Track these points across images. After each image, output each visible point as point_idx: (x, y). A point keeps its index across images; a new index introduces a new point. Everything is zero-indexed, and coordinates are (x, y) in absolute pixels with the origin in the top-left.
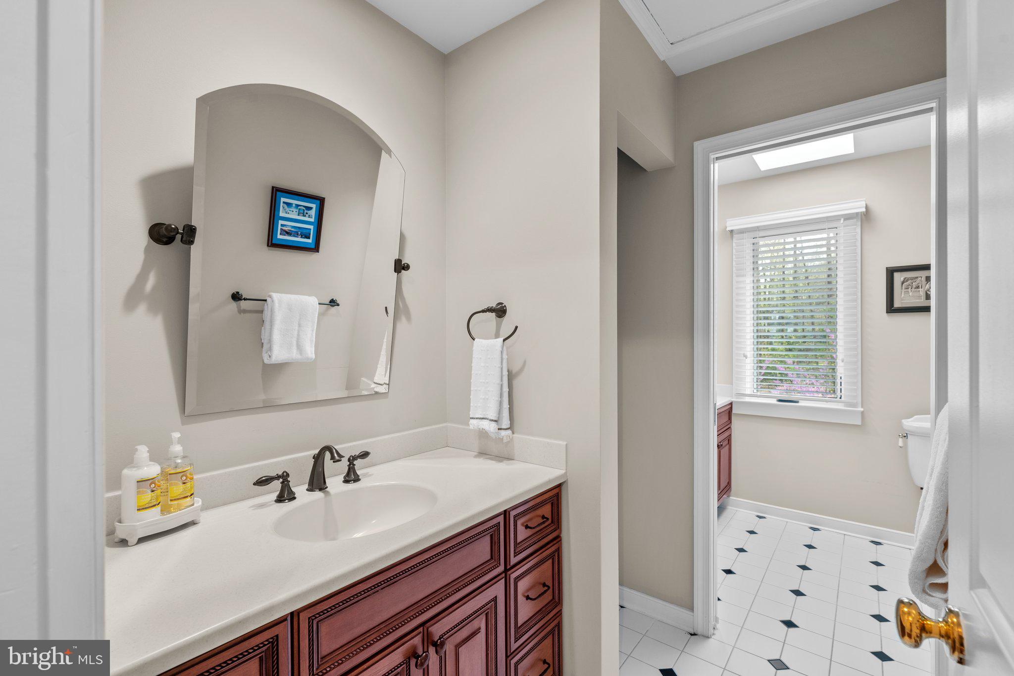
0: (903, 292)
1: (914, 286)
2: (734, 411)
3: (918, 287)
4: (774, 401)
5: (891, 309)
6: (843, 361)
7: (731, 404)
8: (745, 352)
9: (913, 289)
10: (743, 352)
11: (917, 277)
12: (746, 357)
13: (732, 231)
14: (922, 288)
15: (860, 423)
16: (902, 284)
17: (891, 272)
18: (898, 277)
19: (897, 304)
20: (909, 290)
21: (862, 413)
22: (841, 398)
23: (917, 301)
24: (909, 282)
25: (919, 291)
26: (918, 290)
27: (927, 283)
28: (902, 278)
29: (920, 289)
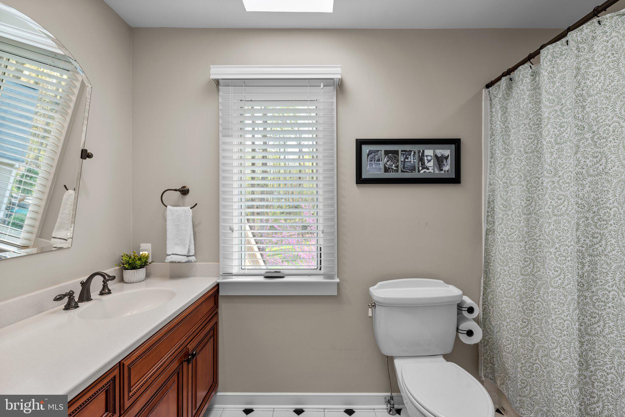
0: (368, 164)
1: (376, 159)
2: (221, 294)
3: (379, 160)
4: (261, 279)
5: (360, 180)
6: (323, 233)
7: (218, 285)
8: (231, 225)
9: (376, 162)
10: (229, 225)
11: (378, 151)
12: (232, 230)
13: (217, 82)
14: (382, 161)
15: (336, 294)
16: (368, 157)
17: (360, 143)
18: (366, 149)
19: (364, 176)
20: (373, 162)
21: (338, 284)
22: (320, 269)
23: (379, 173)
24: (373, 154)
25: (380, 164)
26: (379, 162)
27: (385, 157)
28: (368, 151)
29: (381, 162)
